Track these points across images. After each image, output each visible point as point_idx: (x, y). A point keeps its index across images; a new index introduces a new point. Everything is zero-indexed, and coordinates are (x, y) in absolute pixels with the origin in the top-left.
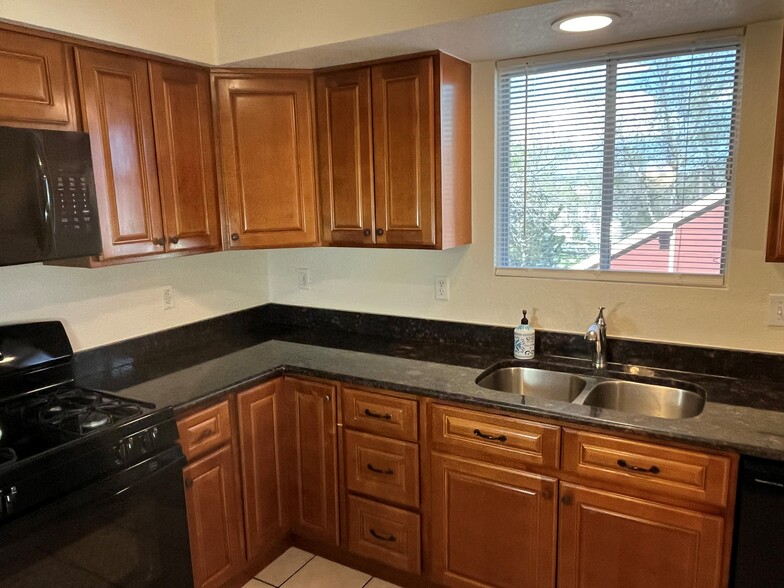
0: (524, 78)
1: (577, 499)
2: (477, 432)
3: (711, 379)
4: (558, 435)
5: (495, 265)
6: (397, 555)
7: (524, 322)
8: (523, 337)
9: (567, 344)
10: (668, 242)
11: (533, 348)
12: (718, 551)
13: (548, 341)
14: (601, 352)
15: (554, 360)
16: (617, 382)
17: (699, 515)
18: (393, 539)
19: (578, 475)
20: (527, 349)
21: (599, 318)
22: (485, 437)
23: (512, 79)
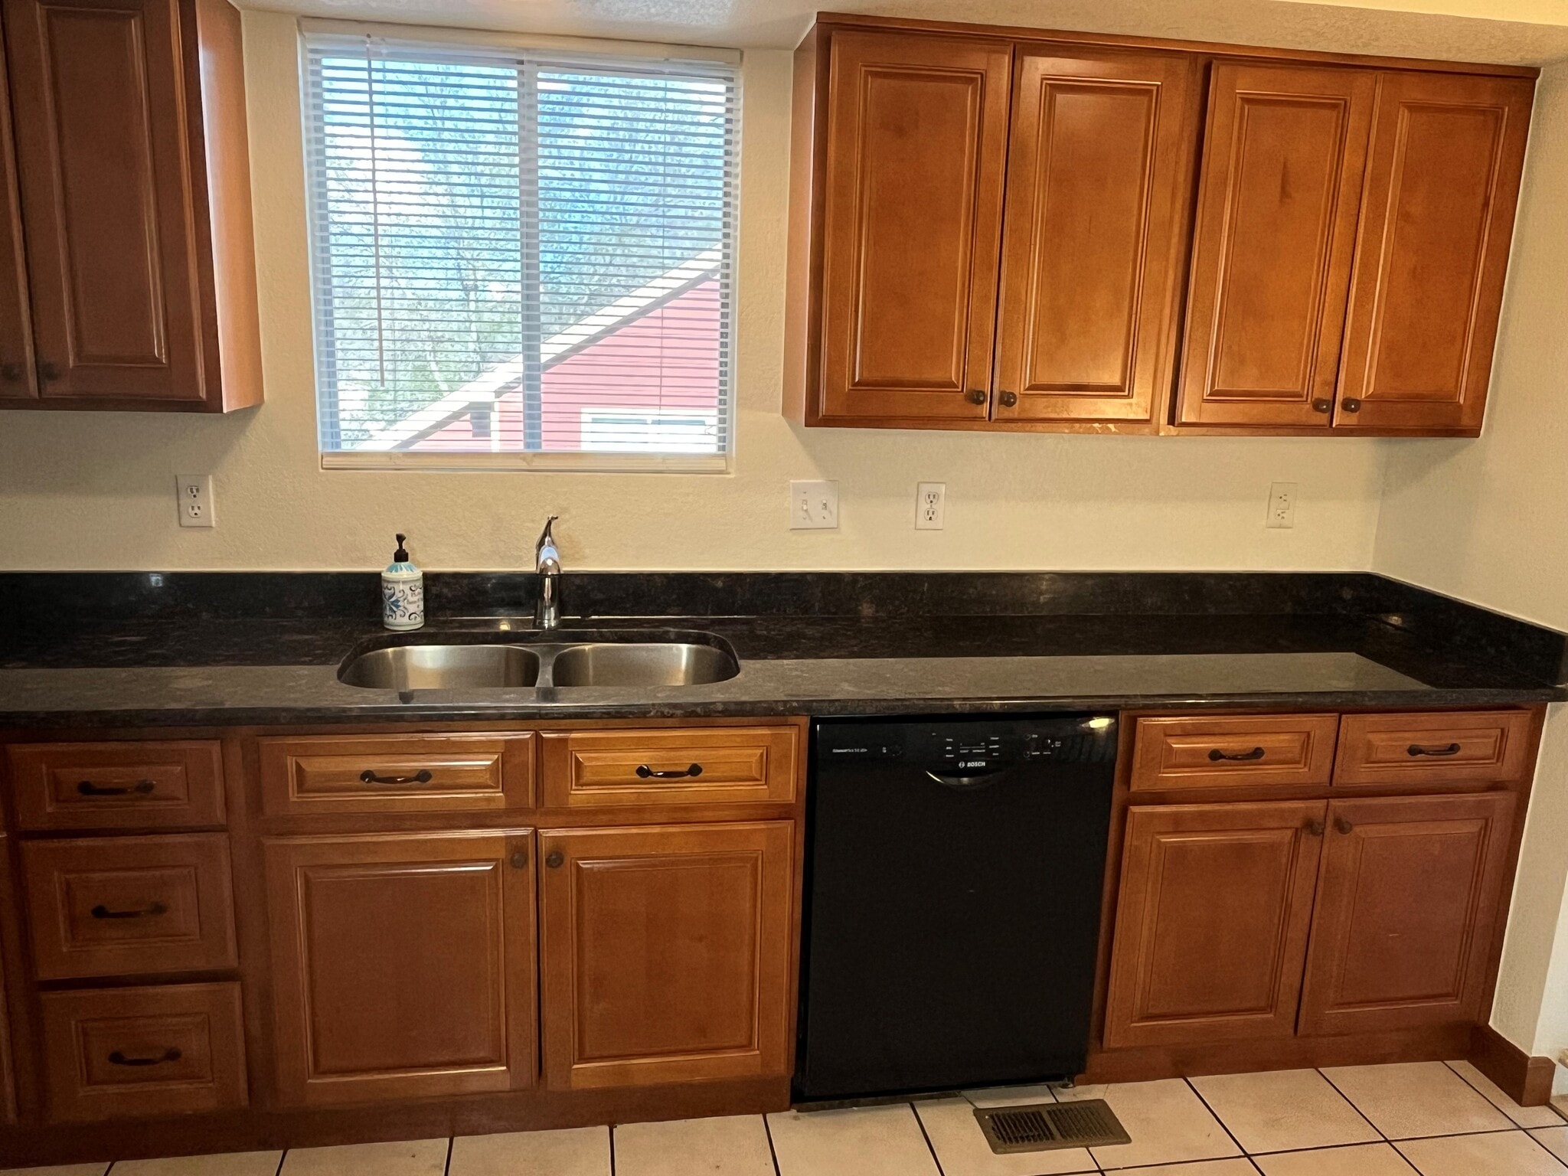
0: (364, 64)
1: (570, 855)
2: (368, 776)
3: (722, 622)
4: (531, 746)
5: (320, 448)
6: (183, 1086)
7: (401, 556)
8: (401, 587)
9: (485, 592)
10: (488, 426)
11: (422, 607)
12: (788, 871)
13: (445, 591)
14: (552, 599)
15: (462, 624)
16: (588, 647)
17: (761, 826)
18: (173, 1055)
19: (571, 812)
20: (412, 608)
21: (545, 535)
22: (389, 780)
23: (326, 62)
